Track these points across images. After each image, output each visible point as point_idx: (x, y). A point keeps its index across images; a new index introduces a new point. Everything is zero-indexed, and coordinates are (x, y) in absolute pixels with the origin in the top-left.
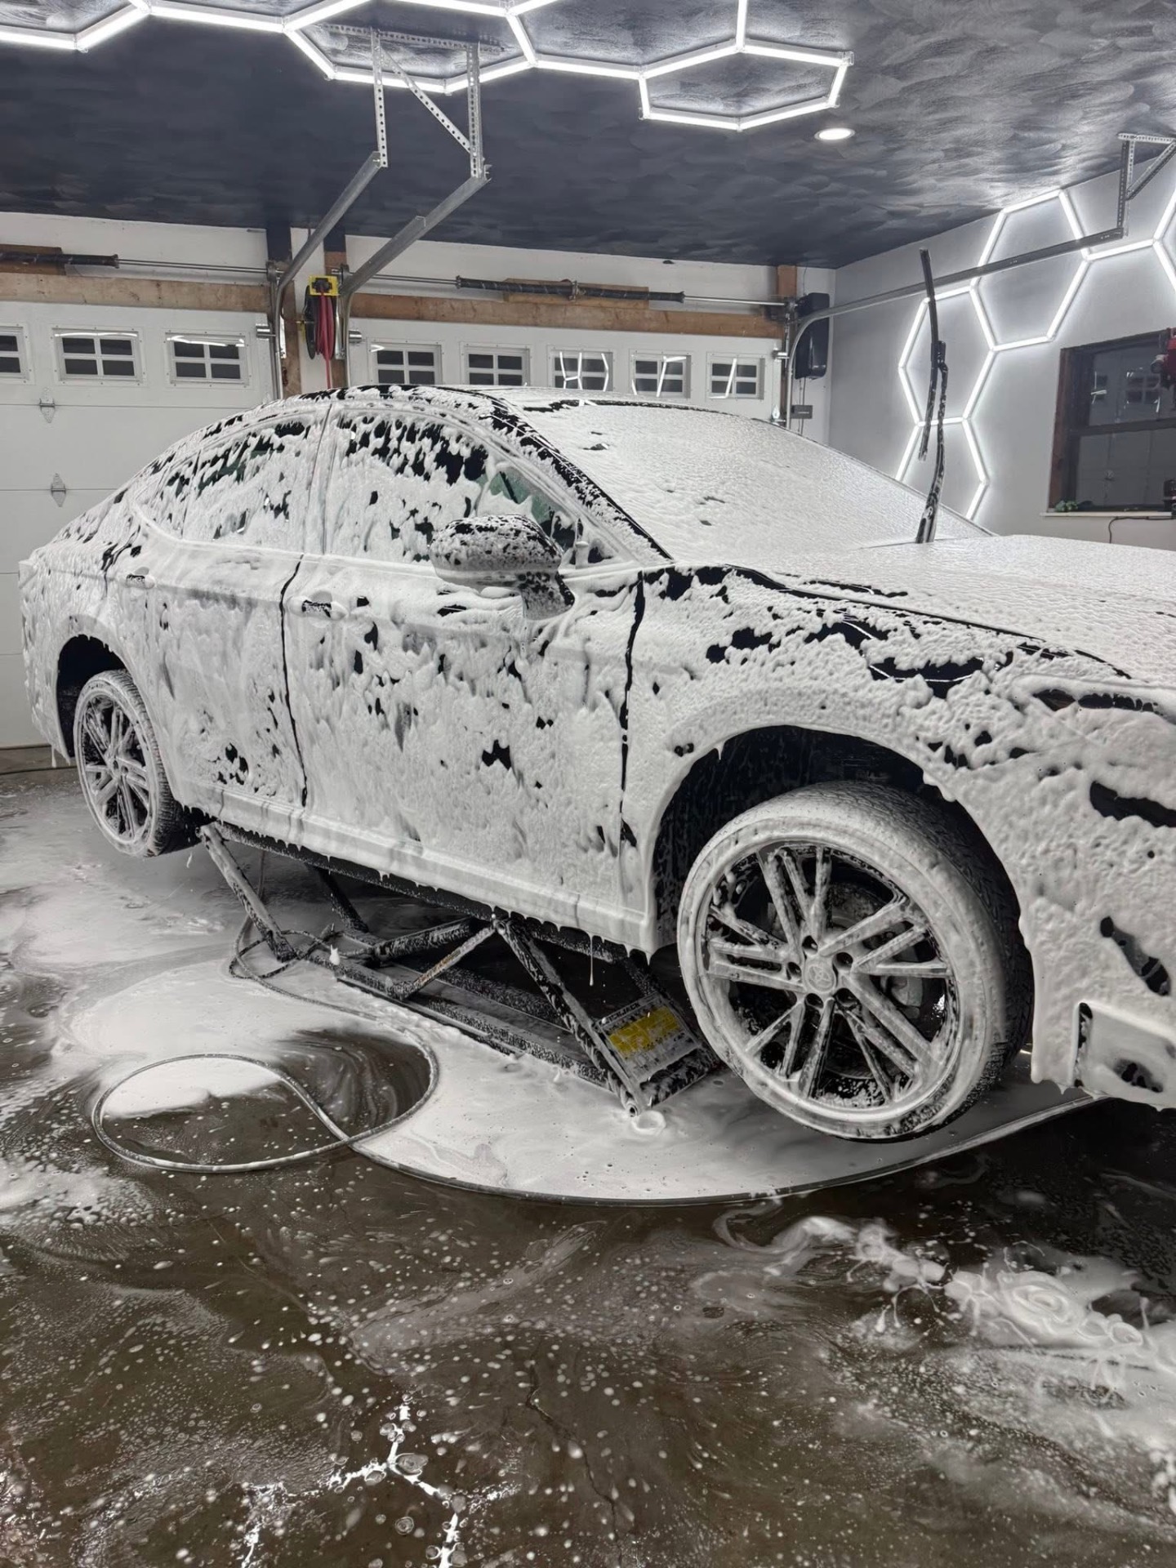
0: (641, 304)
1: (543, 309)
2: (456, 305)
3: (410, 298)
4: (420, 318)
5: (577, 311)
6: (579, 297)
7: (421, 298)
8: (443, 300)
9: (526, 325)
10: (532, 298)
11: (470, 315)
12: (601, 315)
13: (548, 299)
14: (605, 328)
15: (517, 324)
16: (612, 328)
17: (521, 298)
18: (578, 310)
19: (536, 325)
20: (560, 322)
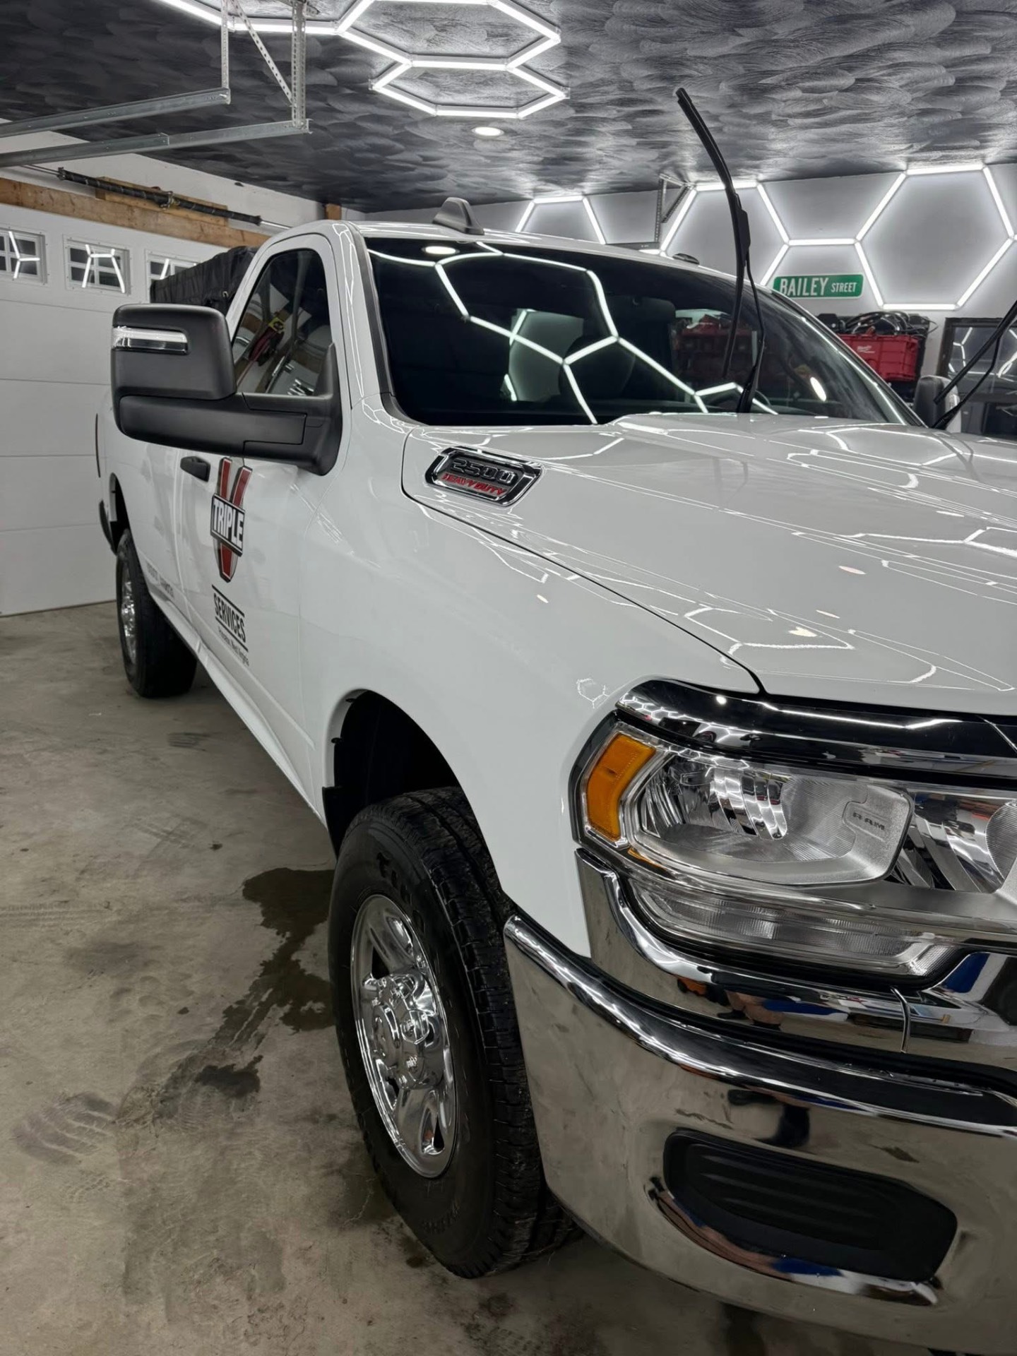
0: (222, 221)
1: (137, 212)
2: (55, 196)
3: (9, 181)
4: (19, 204)
5: (169, 217)
6: (172, 206)
7: (20, 183)
8: (42, 190)
9: (123, 226)
10: (127, 200)
11: (68, 208)
12: (188, 225)
13: (141, 203)
14: (192, 239)
15: (113, 223)
16: (198, 240)
17: (117, 198)
18: (169, 219)
19: (131, 227)
20: (153, 227)
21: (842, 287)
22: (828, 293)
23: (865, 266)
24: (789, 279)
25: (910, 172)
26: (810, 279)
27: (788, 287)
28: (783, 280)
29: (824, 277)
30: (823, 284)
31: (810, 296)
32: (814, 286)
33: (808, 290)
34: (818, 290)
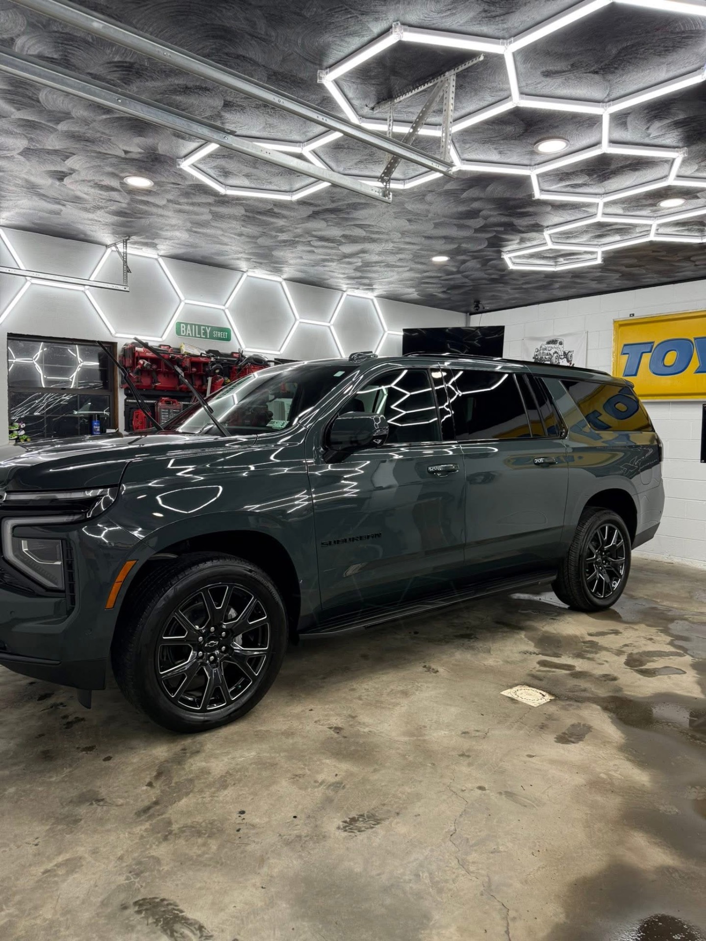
21: (220, 334)
22: (212, 337)
23: (231, 322)
24: (186, 324)
25: (250, 274)
26: (199, 326)
27: (186, 329)
28: (182, 325)
29: (208, 327)
30: (208, 331)
31: (201, 337)
32: (202, 331)
33: (199, 333)
34: (205, 333)
